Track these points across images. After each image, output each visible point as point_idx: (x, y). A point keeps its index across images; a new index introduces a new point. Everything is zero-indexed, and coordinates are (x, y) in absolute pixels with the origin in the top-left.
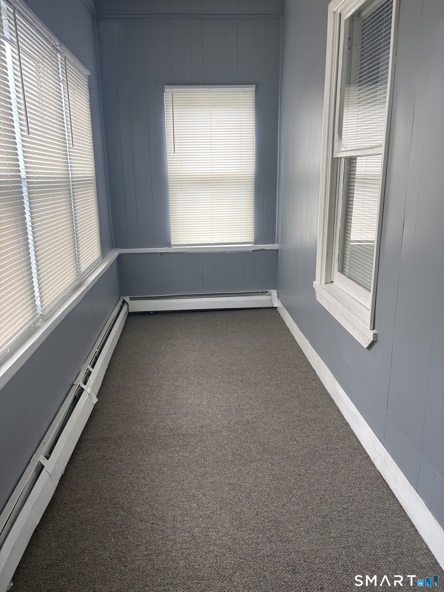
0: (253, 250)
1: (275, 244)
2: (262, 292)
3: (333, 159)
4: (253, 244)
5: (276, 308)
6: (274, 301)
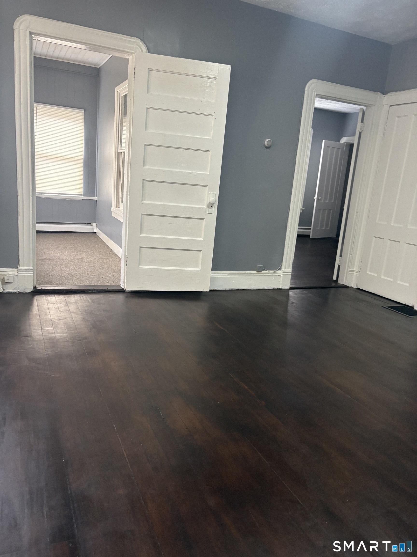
0: (83, 199)
1: (95, 197)
2: (88, 224)
3: (118, 152)
4: (82, 196)
5: (95, 233)
6: (94, 228)
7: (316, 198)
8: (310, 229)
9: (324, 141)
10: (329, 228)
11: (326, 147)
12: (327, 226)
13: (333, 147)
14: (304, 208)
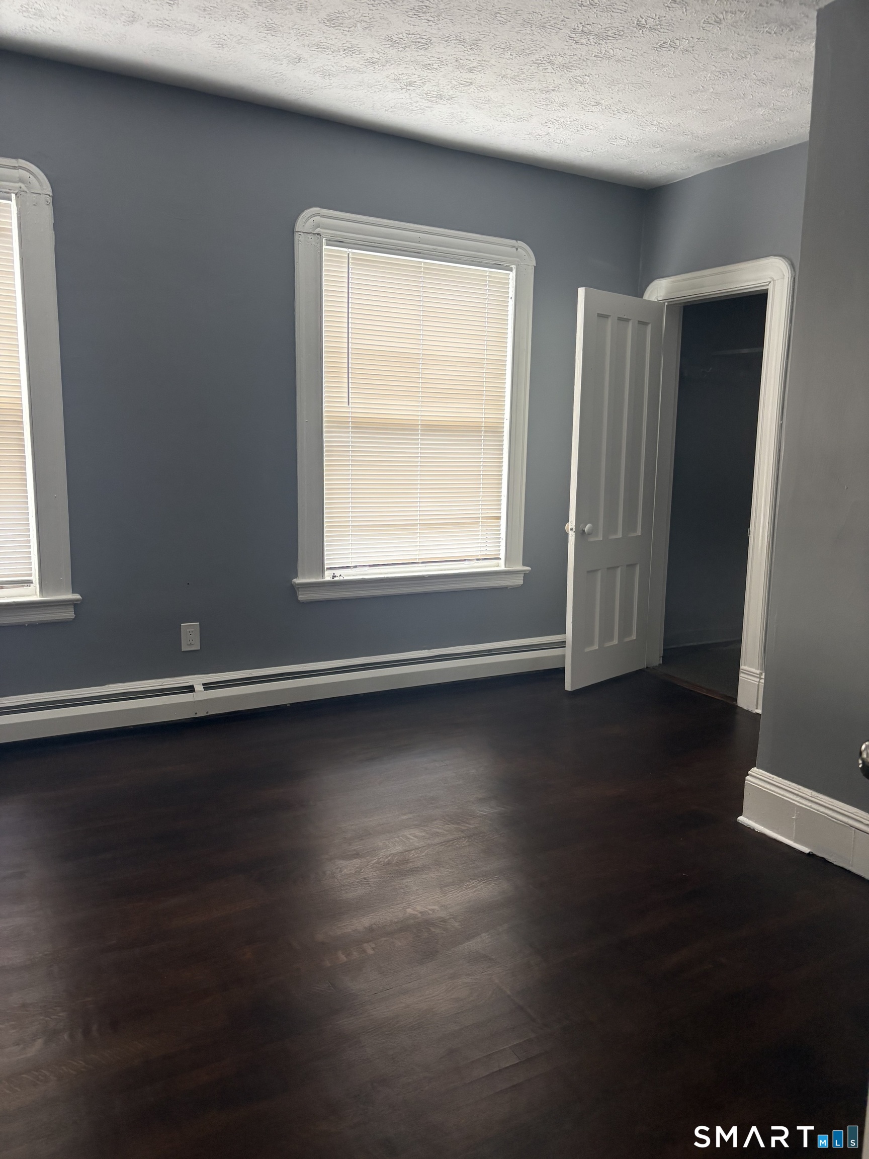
7: (572, 529)
8: (562, 644)
9: (581, 291)
10: (634, 637)
11: (596, 318)
12: (625, 630)
13: (622, 316)
14: (529, 568)
